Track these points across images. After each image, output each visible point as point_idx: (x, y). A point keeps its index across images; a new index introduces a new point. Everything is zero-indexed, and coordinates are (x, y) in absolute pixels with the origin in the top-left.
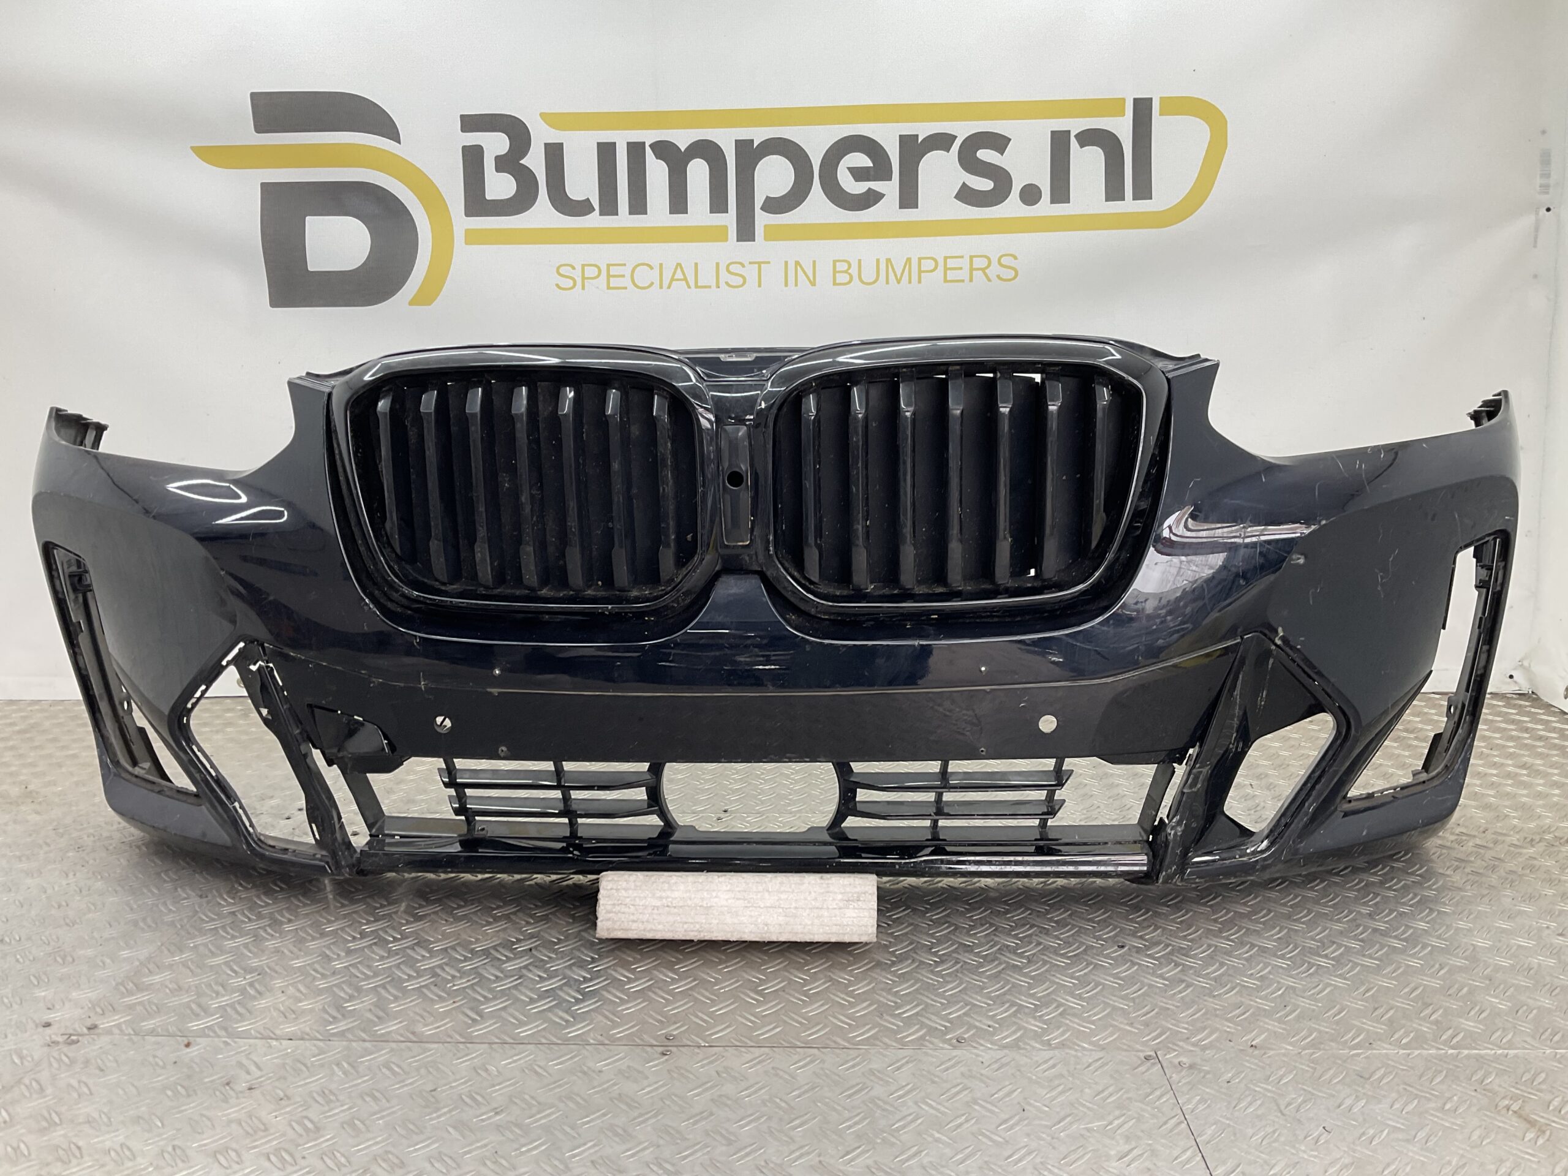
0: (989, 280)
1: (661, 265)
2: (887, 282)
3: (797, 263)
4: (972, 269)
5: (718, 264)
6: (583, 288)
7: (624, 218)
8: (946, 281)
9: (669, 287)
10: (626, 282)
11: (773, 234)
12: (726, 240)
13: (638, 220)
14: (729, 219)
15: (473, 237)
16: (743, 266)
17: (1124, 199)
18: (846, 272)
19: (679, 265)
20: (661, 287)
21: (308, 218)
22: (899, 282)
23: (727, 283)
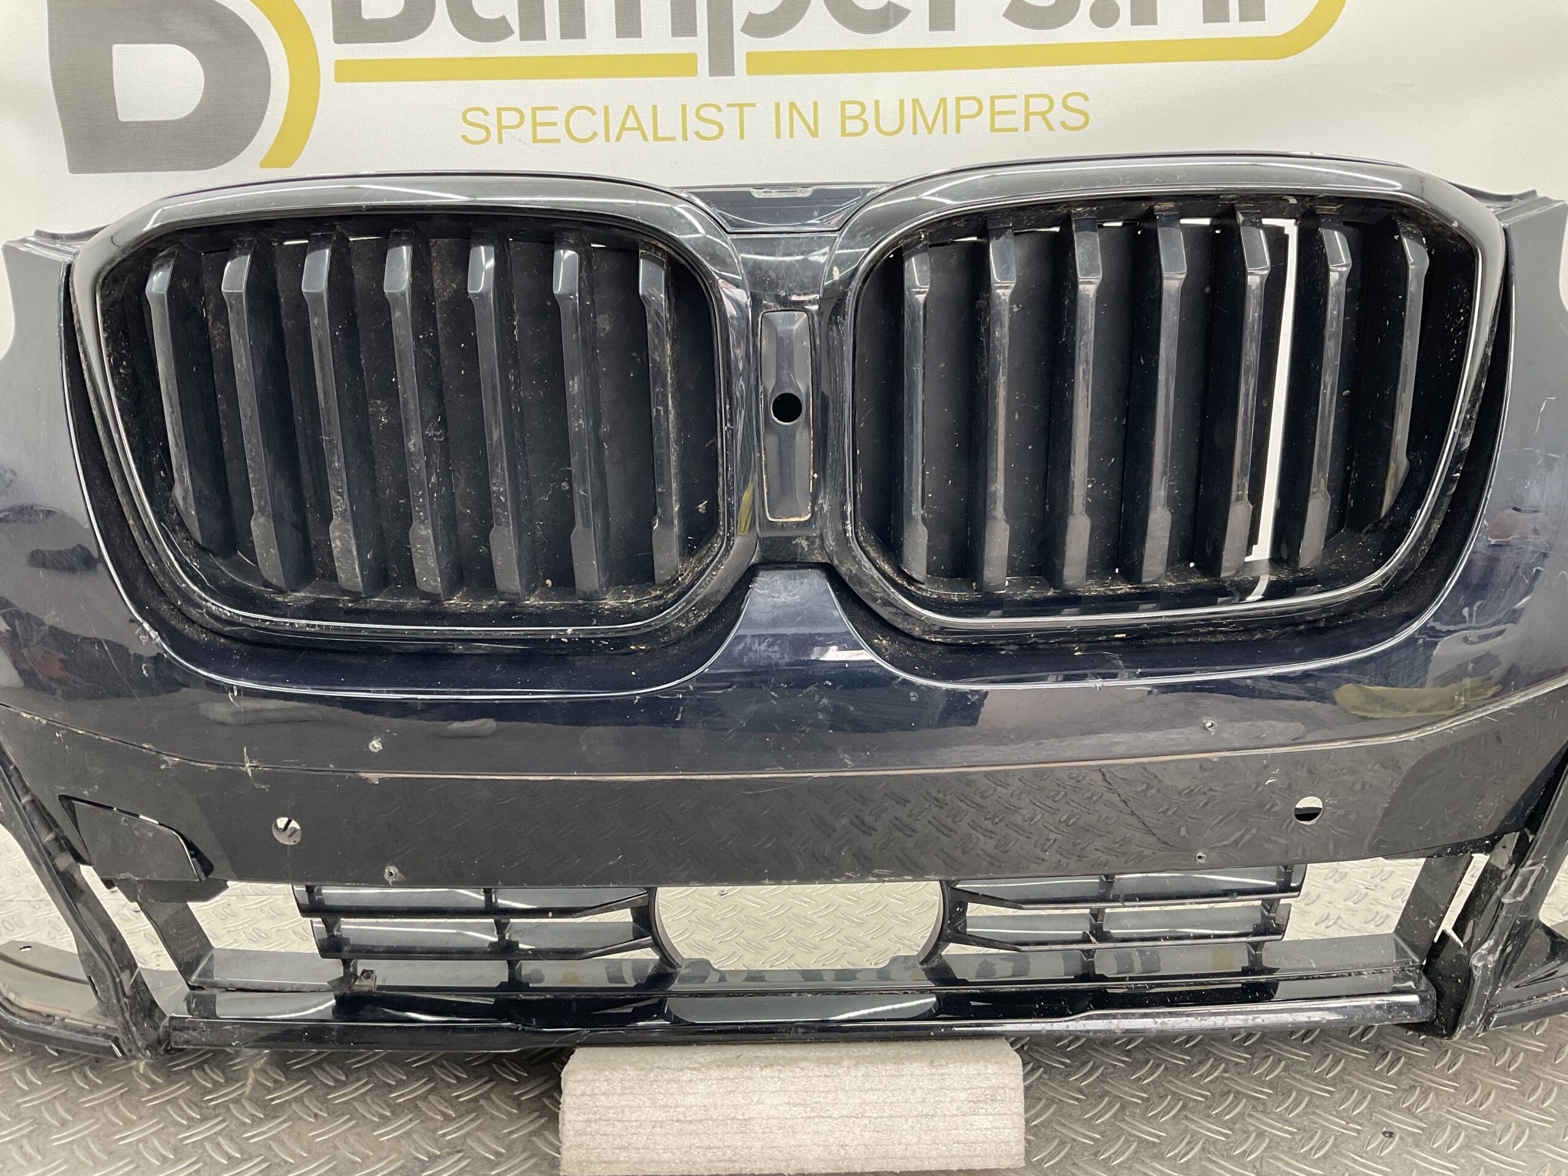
0: (1051, 128)
1: (606, 108)
2: (915, 133)
3: (792, 106)
4: (1028, 114)
5: (684, 107)
6: (500, 141)
7: (553, 44)
8: (993, 129)
9: (618, 139)
10: (559, 132)
11: (760, 64)
12: (695, 73)
13: (573, 47)
14: (699, 45)
15: (346, 72)
16: (719, 109)
17: (1228, 20)
18: (858, 117)
19: (631, 108)
20: (607, 139)
21: (116, 48)
22: (930, 131)
23: (697, 133)
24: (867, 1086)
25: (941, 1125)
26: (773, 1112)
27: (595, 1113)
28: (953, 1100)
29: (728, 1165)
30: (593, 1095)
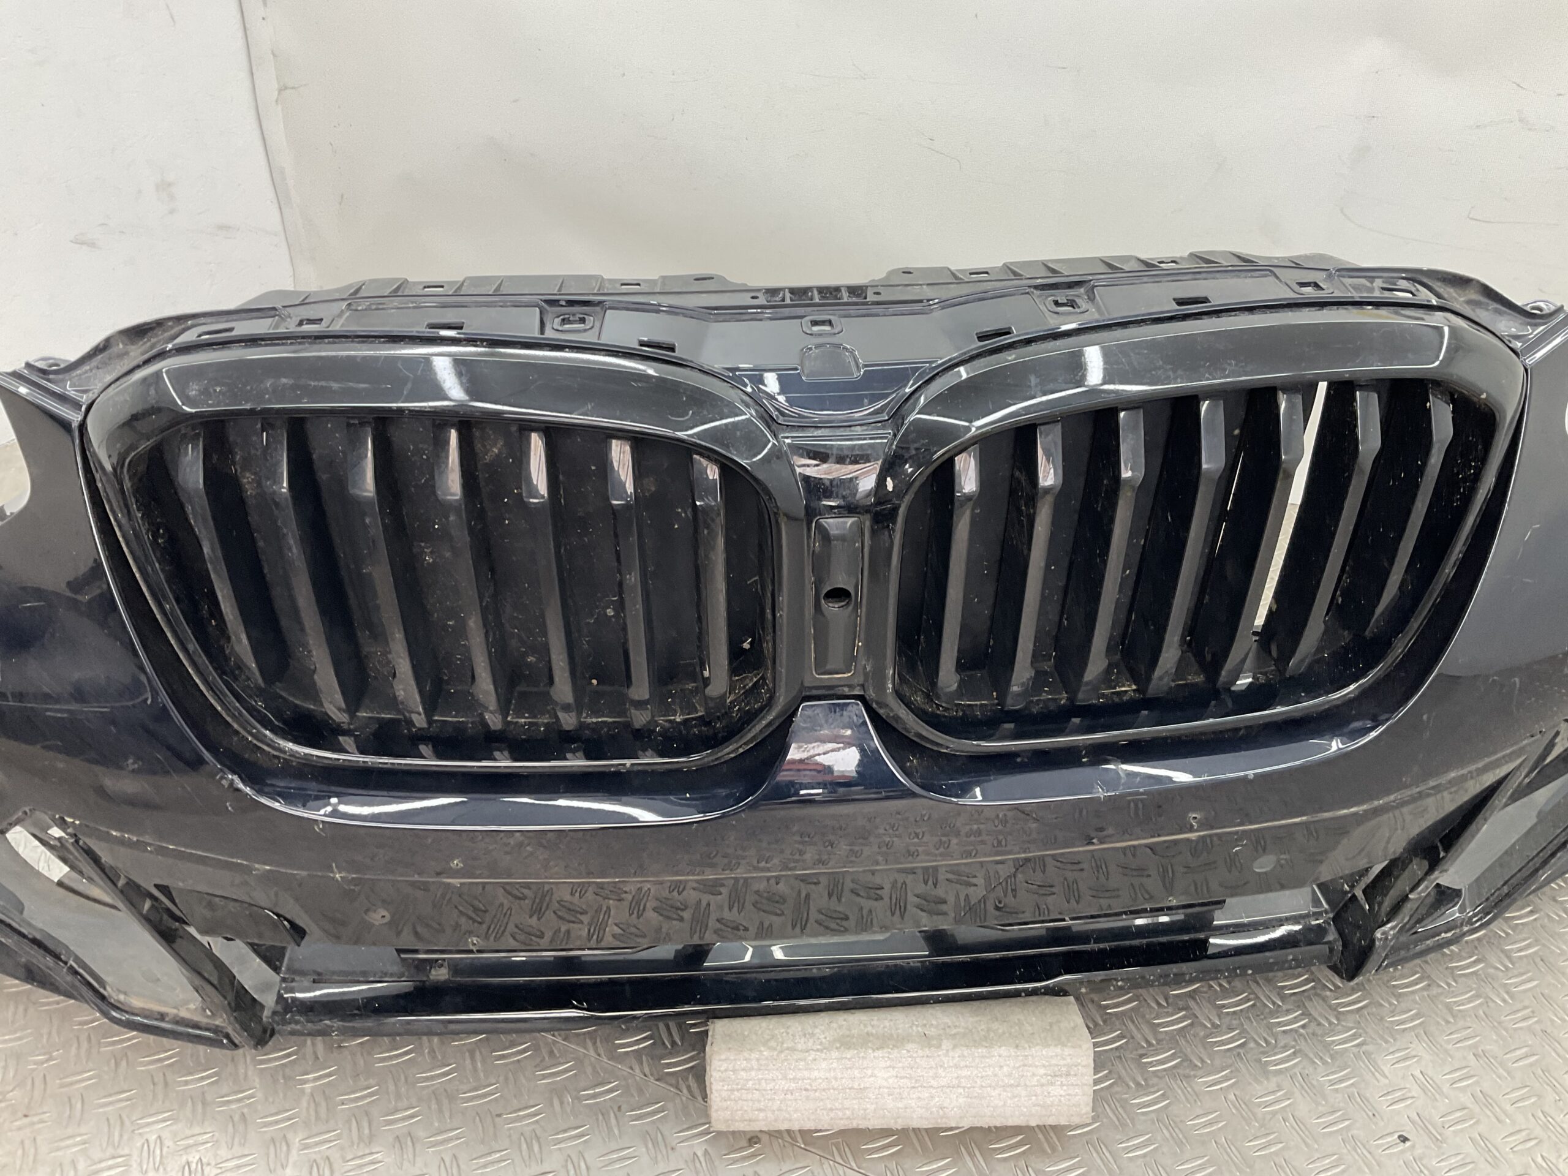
24: (962, 1064)
25: (1023, 1093)
26: (885, 1084)
27: (737, 1084)
28: (1034, 1075)
29: (846, 1122)
30: (734, 1071)
